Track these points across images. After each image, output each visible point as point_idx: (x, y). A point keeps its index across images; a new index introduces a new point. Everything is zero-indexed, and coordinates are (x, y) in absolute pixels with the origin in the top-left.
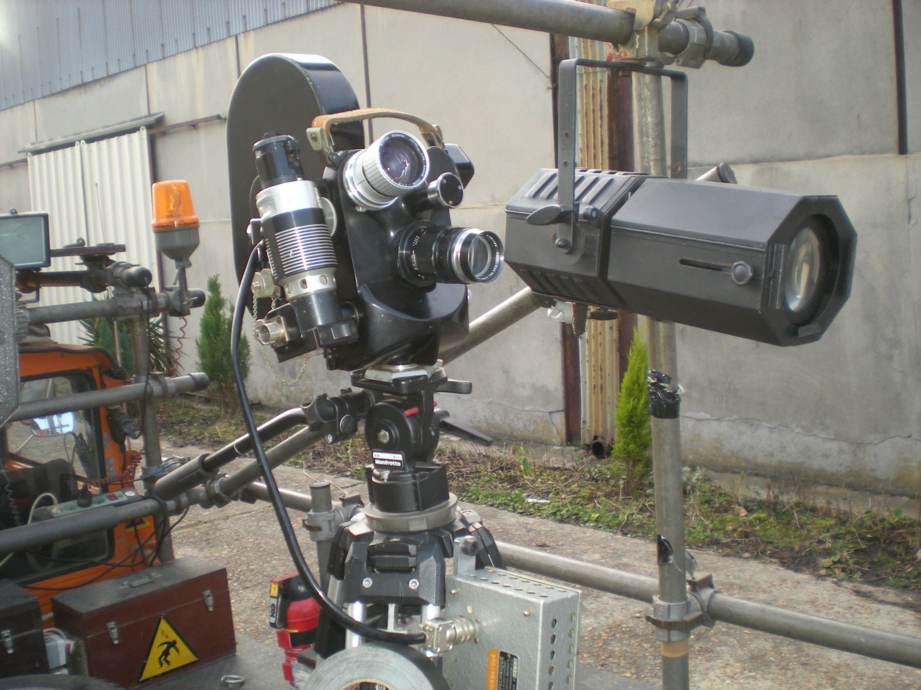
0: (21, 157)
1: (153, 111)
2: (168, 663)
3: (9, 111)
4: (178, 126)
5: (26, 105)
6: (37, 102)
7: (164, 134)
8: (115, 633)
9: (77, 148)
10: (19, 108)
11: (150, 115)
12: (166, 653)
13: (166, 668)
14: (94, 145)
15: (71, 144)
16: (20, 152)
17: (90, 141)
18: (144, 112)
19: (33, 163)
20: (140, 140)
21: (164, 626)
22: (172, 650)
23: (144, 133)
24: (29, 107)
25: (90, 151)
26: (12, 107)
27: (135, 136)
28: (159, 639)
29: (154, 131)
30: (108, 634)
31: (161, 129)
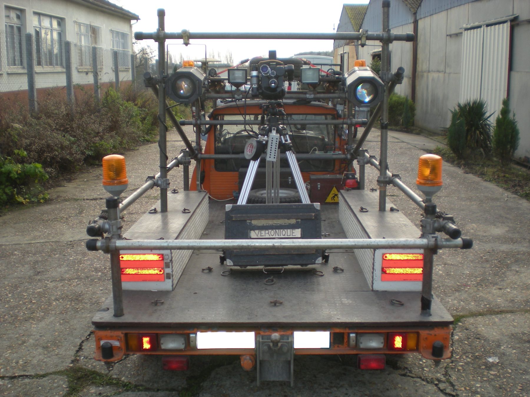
0: (460, 31)
1: (514, 13)
2: (334, 200)
3: (458, 7)
4: (523, 21)
5: (466, 5)
6: (470, 4)
7: (518, 25)
8: (319, 186)
9: (482, 28)
10: (463, 6)
11: (513, 15)
12: (334, 197)
13: (333, 201)
14: (489, 28)
15: (479, 27)
16: (460, 29)
17: (488, 26)
18: (511, 14)
19: (464, 35)
20: (506, 27)
21: (334, 189)
22: (336, 197)
23: (509, 23)
24: (466, 6)
25: (487, 31)
26: (460, 5)
27: (505, 24)
28: (332, 192)
29: (513, 23)
30: (317, 186)
31: (516, 22)
